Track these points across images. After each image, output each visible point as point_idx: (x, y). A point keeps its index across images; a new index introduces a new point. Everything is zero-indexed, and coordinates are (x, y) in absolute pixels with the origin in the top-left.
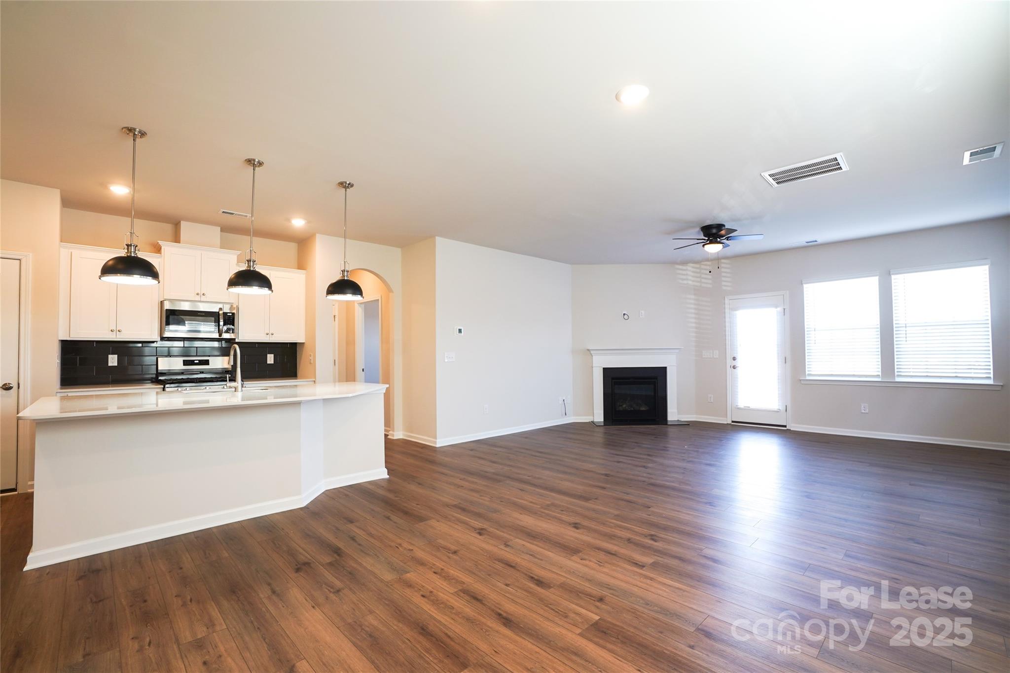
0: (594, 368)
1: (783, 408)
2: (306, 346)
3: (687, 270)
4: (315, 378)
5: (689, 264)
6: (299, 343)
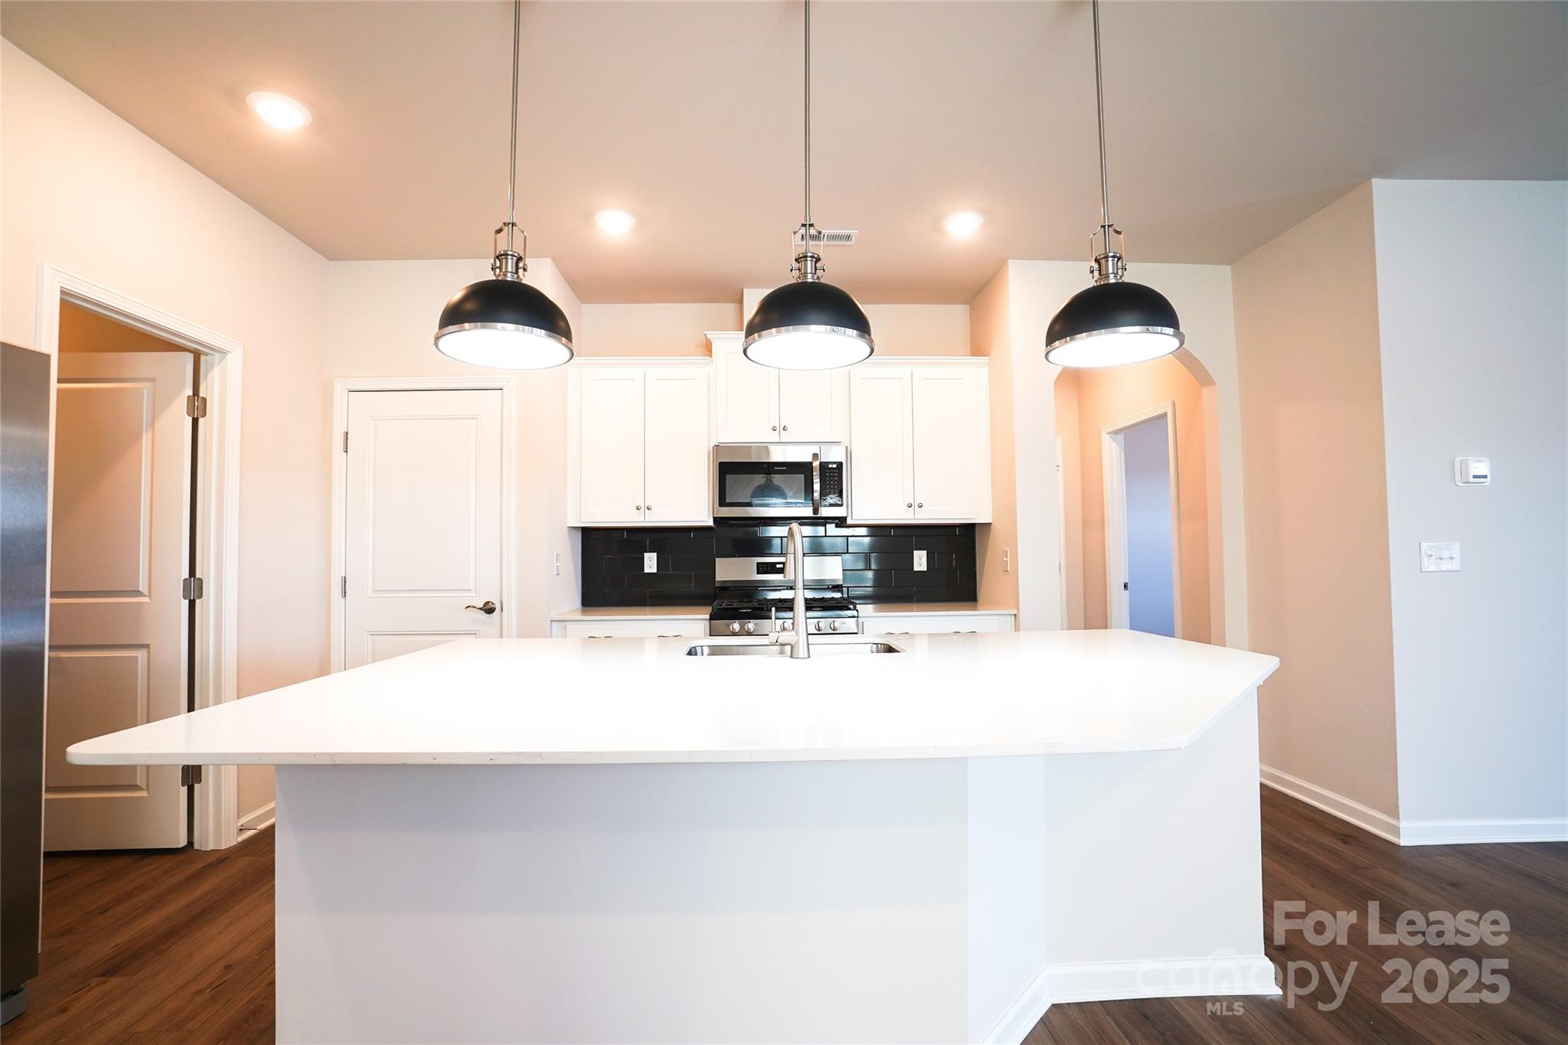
2: (994, 529)
4: (1018, 608)
6: (978, 524)
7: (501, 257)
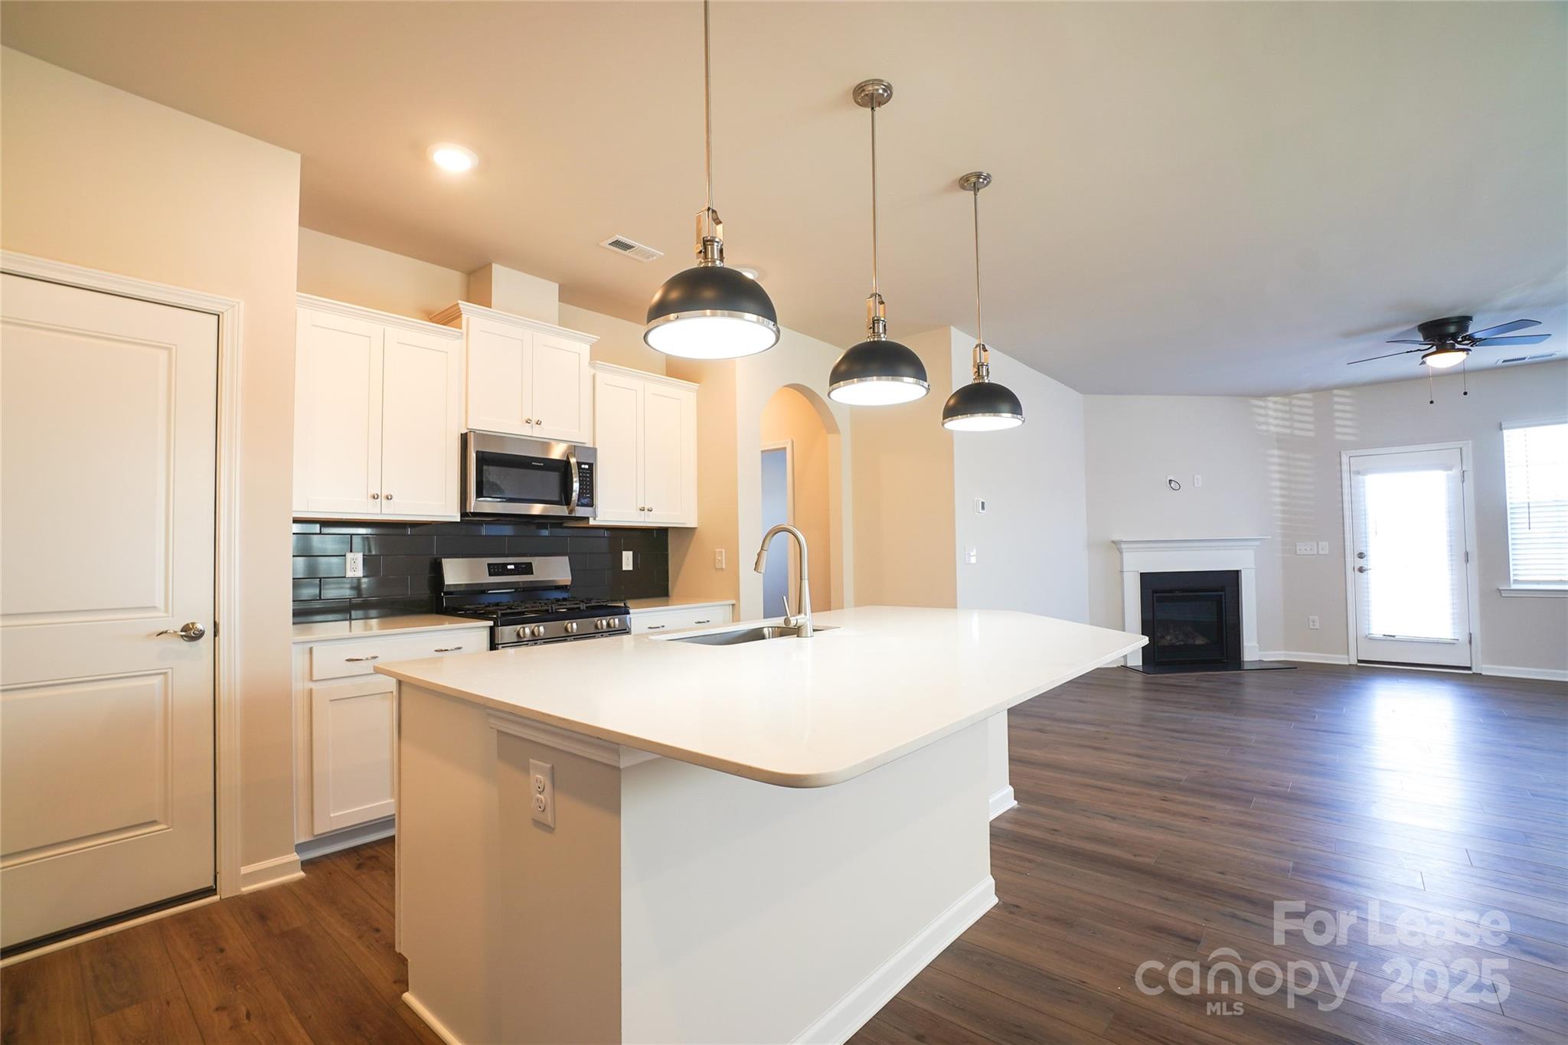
0: (1125, 574)
1: (1464, 638)
2: (700, 533)
3: (1266, 408)
4: (737, 598)
5: (1269, 398)
7: (707, 243)
